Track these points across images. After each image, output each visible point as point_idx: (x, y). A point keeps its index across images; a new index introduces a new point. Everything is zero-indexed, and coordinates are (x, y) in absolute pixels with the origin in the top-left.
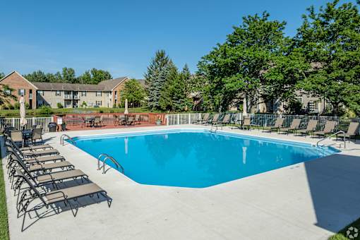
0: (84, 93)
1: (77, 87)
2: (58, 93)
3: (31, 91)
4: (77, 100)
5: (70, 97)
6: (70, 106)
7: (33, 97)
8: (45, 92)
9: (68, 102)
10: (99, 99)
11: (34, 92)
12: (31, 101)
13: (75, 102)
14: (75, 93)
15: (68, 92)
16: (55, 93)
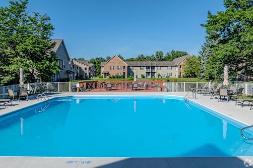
0: (159, 68)
1: (155, 63)
2: (142, 68)
3: (124, 67)
4: (155, 73)
5: (150, 70)
6: (150, 77)
7: (126, 71)
8: (134, 68)
9: (148, 73)
10: (170, 71)
11: (126, 68)
12: (124, 73)
13: (153, 73)
14: (153, 67)
15: (148, 67)
16: (140, 68)
